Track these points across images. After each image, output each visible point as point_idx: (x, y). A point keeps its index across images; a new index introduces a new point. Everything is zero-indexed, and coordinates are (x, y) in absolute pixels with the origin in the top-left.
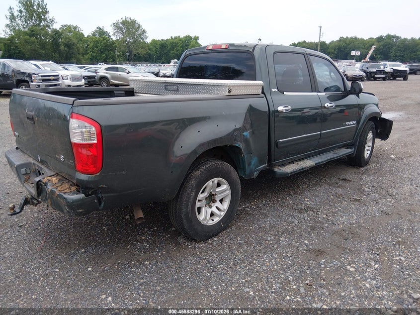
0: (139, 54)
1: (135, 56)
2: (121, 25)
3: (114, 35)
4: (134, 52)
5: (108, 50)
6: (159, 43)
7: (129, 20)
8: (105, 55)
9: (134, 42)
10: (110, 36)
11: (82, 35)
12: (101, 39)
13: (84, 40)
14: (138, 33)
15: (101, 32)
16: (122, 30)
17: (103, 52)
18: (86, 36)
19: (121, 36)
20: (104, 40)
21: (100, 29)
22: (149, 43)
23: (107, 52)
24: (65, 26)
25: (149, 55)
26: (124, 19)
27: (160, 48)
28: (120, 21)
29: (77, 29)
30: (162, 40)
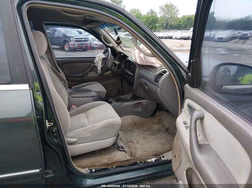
0: (173, 25)
1: (170, 26)
2: (164, 7)
3: (159, 13)
4: (170, 24)
5: (153, 23)
6: (187, 17)
7: (169, 4)
8: (151, 26)
9: (171, 17)
10: (156, 14)
11: (141, 14)
12: (151, 16)
13: (141, 18)
14: (174, 11)
15: (152, 12)
16: (164, 10)
17: (150, 25)
18: (143, 15)
19: (163, 14)
20: (152, 17)
21: (152, 10)
22: (180, 17)
23: (153, 24)
24: (133, 9)
25: (179, 25)
26: (166, 4)
27: (187, 20)
28: (164, 5)
29: (139, 11)
30: (190, 15)
